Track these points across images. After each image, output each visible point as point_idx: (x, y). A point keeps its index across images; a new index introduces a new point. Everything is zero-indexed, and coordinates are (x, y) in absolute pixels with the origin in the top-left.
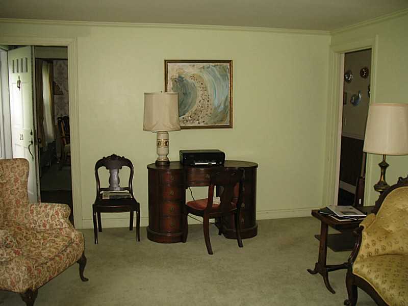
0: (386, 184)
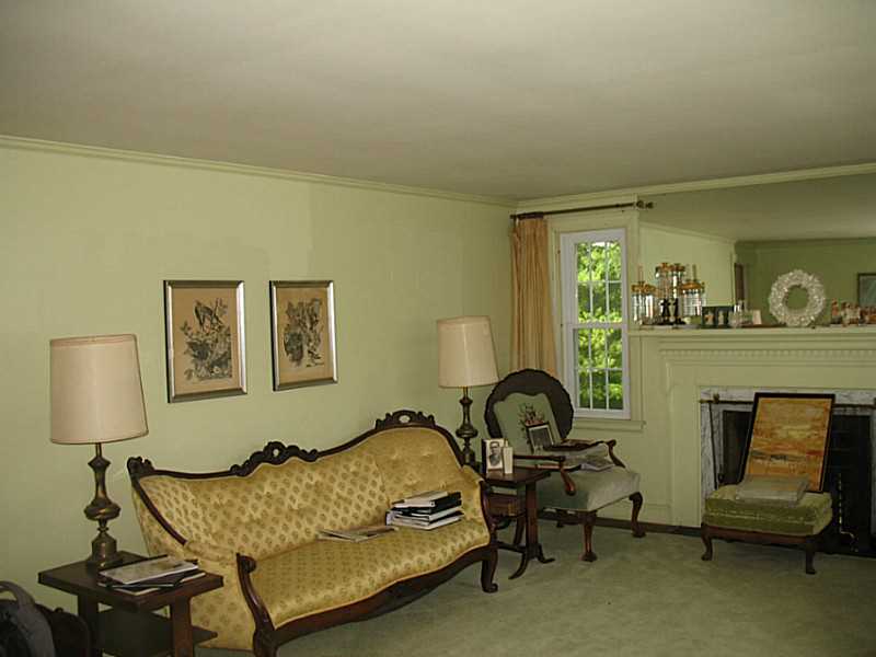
0: (110, 503)
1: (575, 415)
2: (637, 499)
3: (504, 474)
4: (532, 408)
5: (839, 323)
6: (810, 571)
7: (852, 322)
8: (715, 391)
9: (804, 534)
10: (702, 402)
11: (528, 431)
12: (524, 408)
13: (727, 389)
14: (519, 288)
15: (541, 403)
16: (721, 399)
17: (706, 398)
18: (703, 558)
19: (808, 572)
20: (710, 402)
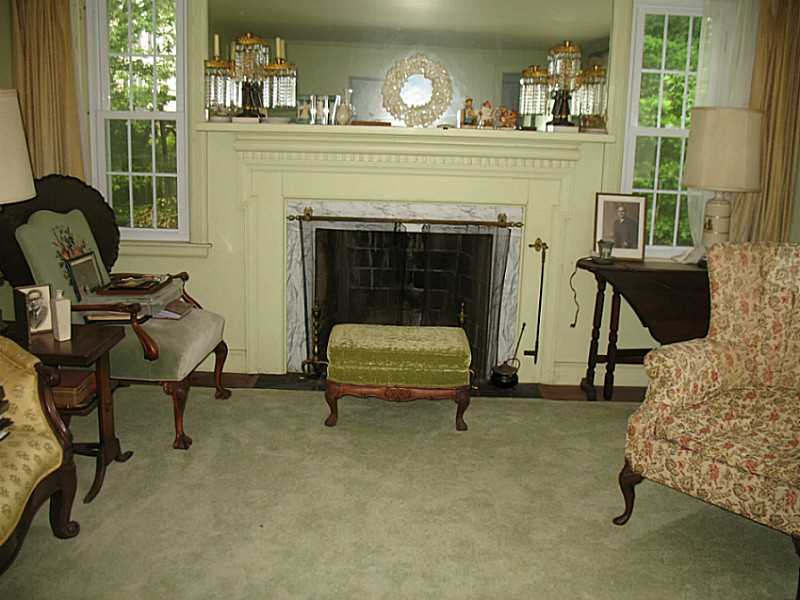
1: (121, 238)
2: (221, 351)
3: (57, 342)
4: (67, 232)
5: (472, 124)
6: (461, 426)
7: (487, 124)
8: (307, 204)
9: (458, 385)
10: (291, 218)
11: (69, 267)
12: (58, 234)
13: (321, 201)
14: (24, 47)
15: (77, 224)
16: (314, 215)
17: (296, 214)
18: (327, 424)
19: (458, 429)
20: (301, 219)
